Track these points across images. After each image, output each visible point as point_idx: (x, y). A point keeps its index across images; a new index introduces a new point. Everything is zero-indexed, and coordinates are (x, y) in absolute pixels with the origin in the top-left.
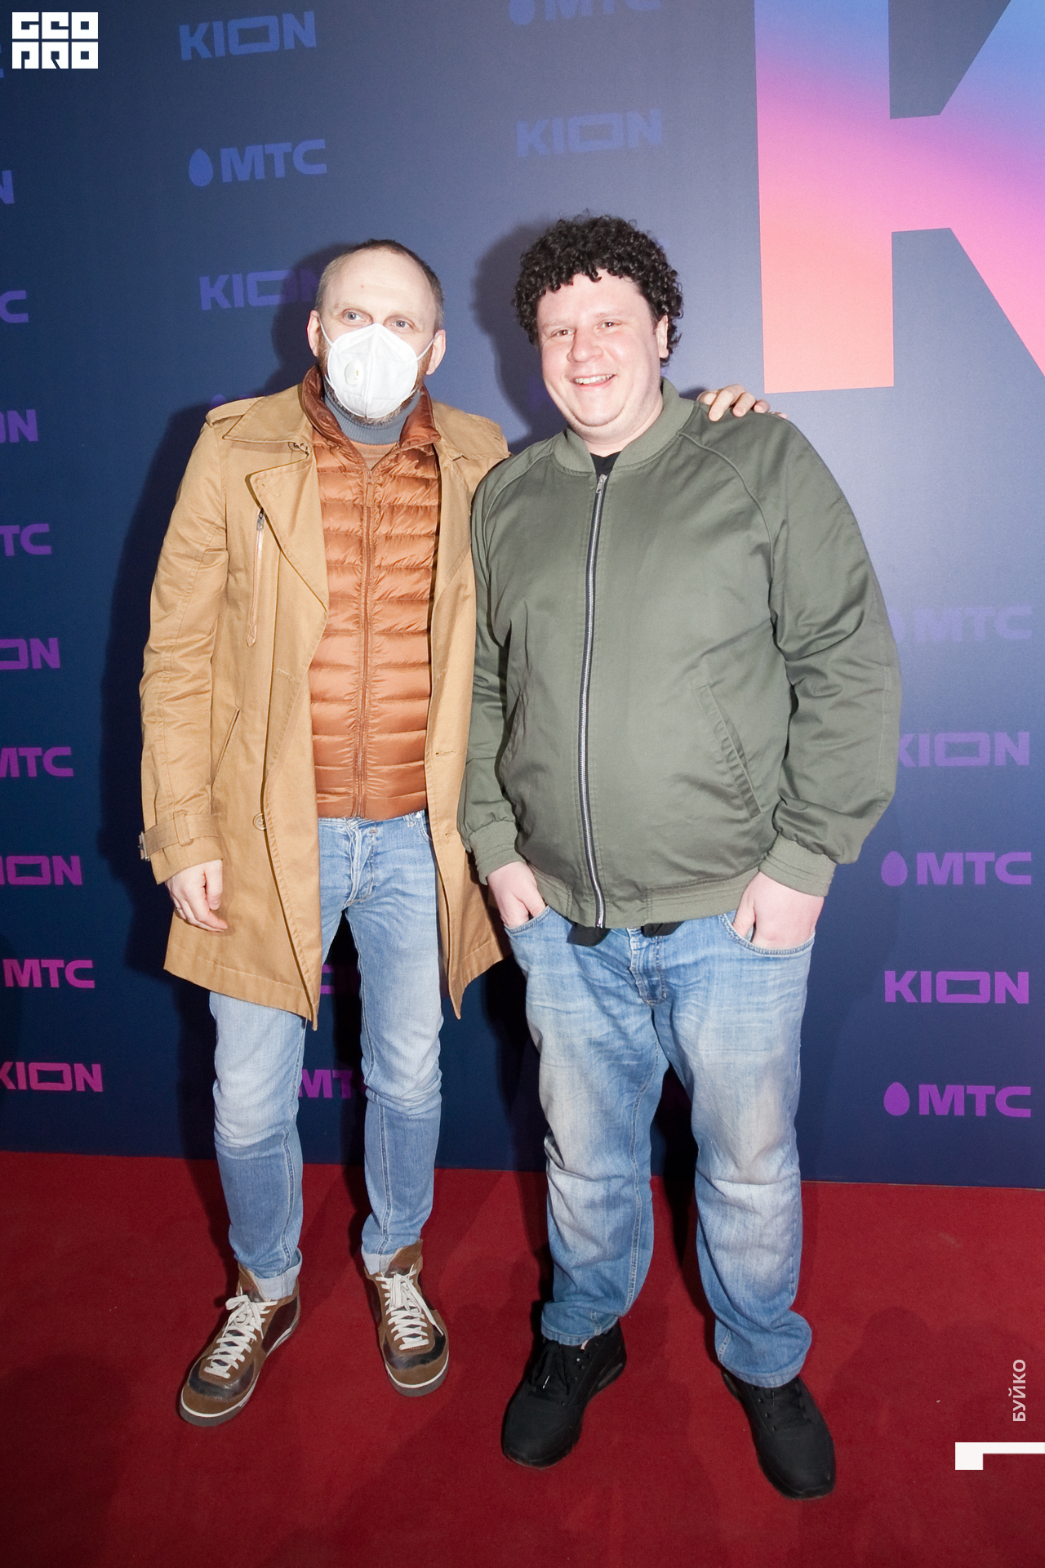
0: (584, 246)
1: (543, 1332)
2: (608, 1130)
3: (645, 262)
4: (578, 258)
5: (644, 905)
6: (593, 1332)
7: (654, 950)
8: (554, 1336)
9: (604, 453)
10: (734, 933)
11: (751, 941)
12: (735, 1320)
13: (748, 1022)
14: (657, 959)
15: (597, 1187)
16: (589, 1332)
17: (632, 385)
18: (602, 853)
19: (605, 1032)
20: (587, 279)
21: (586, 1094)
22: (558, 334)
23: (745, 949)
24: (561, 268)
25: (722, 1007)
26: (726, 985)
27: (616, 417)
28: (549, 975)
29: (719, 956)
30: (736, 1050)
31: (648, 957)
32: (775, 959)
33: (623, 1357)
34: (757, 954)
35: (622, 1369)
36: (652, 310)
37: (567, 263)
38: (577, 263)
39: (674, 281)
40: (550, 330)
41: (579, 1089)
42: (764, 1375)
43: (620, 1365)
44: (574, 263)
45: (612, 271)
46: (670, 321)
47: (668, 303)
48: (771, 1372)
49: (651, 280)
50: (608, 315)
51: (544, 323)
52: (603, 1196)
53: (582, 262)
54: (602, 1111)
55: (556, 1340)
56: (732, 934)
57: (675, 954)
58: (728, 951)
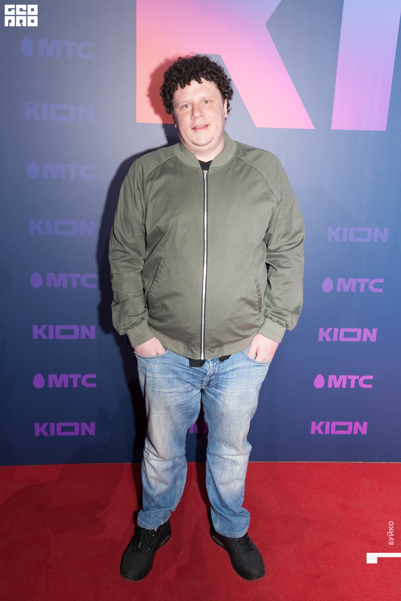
0: (195, 68)
1: (138, 524)
2: (175, 437)
3: (219, 75)
4: (192, 73)
5: (220, 349)
6: (160, 523)
7: (218, 366)
8: (144, 526)
9: (205, 160)
10: (248, 357)
11: (255, 359)
12: (222, 511)
13: (251, 392)
14: (219, 370)
15: (169, 463)
16: (159, 523)
17: (217, 129)
18: (208, 329)
19: (184, 400)
20: (196, 82)
21: (170, 423)
22: (184, 107)
23: (252, 362)
24: (185, 78)
25: (242, 386)
26: (244, 378)
27: (210, 142)
28: (163, 378)
29: (242, 366)
30: (244, 404)
31: (215, 369)
32: (262, 366)
33: (170, 533)
34: (256, 364)
35: (169, 538)
36: (222, 96)
37: (188, 76)
38: (192, 75)
39: (230, 83)
40: (180, 105)
41: (168, 421)
42: (237, 533)
43: (169, 536)
44: (191, 76)
45: (207, 79)
46: (228, 101)
47: (228, 93)
48: (240, 531)
49: (222, 82)
50: (206, 98)
51: (177, 103)
52: (172, 466)
53: (194, 75)
54: (175, 430)
55: (145, 528)
56: (247, 357)
57: (226, 367)
58: (245, 364)
